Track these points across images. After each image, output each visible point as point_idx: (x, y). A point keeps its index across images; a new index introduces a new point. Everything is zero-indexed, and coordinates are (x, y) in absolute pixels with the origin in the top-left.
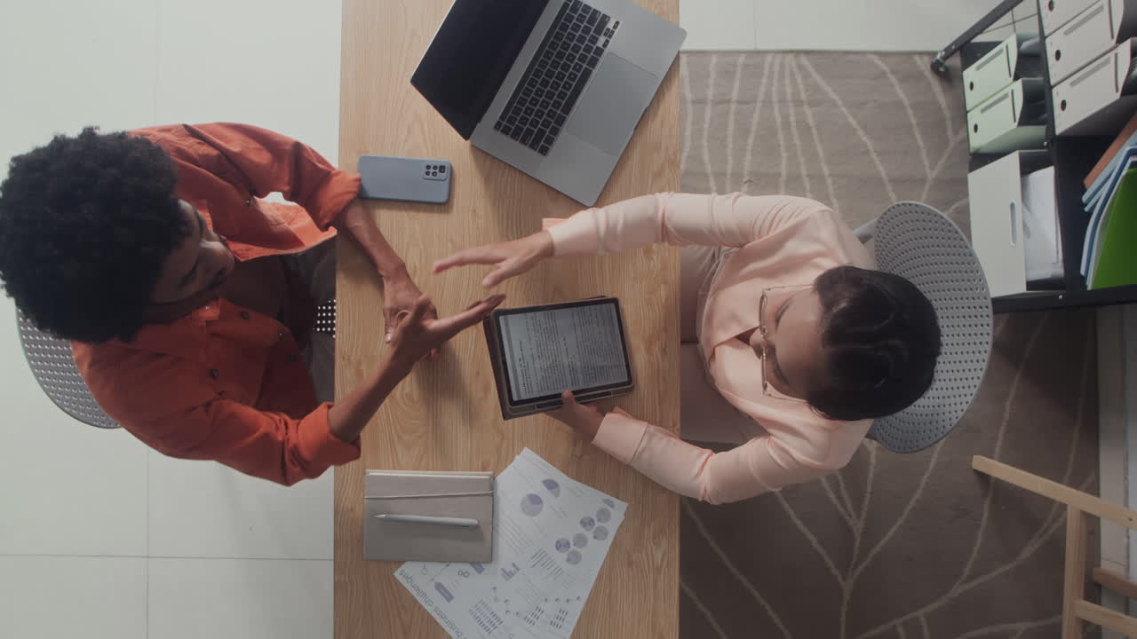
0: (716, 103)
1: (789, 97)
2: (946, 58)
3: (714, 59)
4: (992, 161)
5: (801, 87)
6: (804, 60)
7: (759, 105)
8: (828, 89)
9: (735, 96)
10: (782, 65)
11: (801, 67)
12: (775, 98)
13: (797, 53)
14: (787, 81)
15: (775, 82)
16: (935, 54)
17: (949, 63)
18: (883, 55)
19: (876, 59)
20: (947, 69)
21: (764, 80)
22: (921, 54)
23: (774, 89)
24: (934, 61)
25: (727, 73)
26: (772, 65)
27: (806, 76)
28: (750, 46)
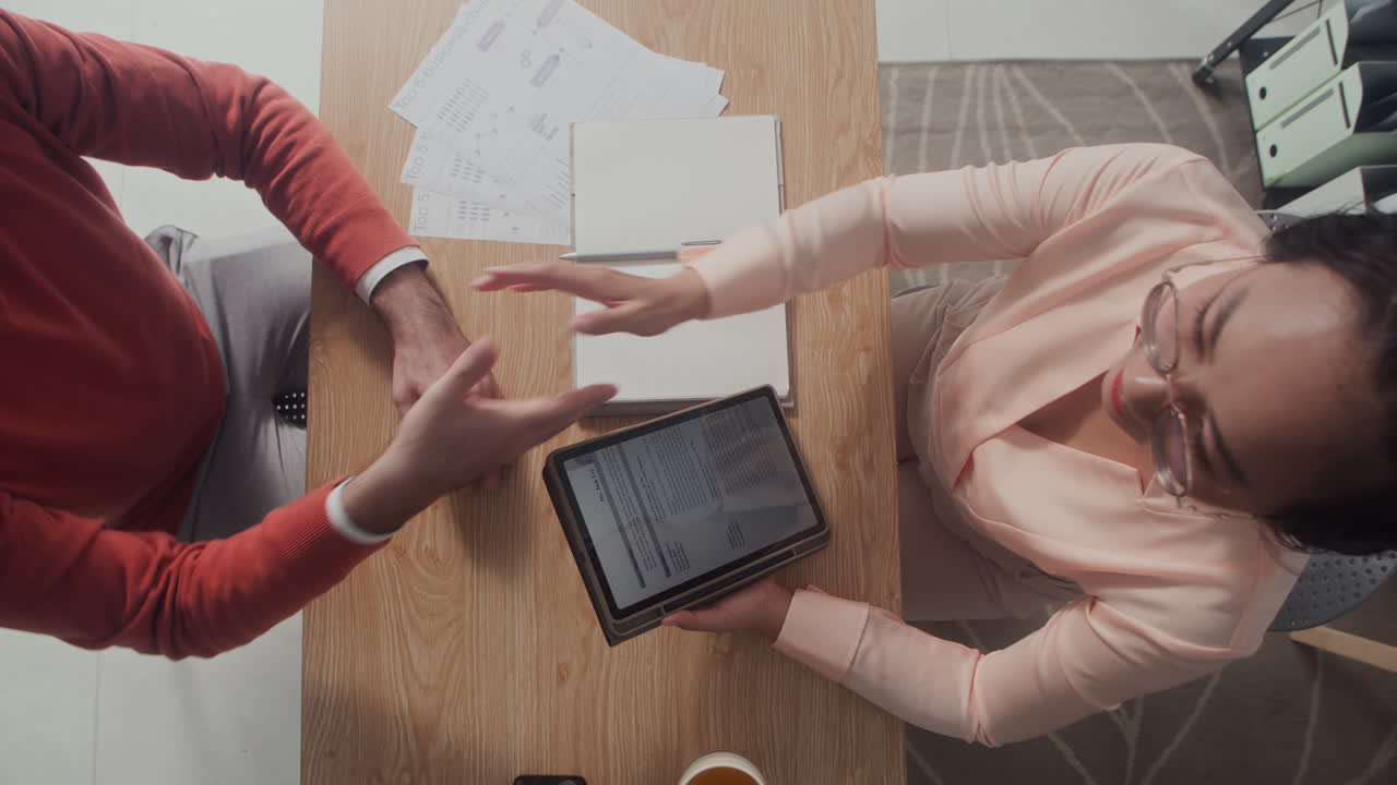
0: (900, 132)
1: (1001, 124)
2: (1215, 64)
3: (895, 73)
4: (1296, 197)
5: (1017, 110)
6: (1019, 73)
7: (959, 134)
8: (1055, 112)
9: (925, 121)
10: (989, 80)
11: (1015, 83)
12: (981, 123)
13: (1009, 63)
14: (997, 102)
15: (981, 102)
16: (1198, 61)
17: (1220, 72)
18: (1124, 64)
19: (1117, 71)
20: (1216, 81)
21: (965, 101)
22: (1179, 62)
23: (980, 112)
24: (1197, 69)
25: (914, 94)
26: (974, 79)
27: (1023, 94)
28: (943, 56)
